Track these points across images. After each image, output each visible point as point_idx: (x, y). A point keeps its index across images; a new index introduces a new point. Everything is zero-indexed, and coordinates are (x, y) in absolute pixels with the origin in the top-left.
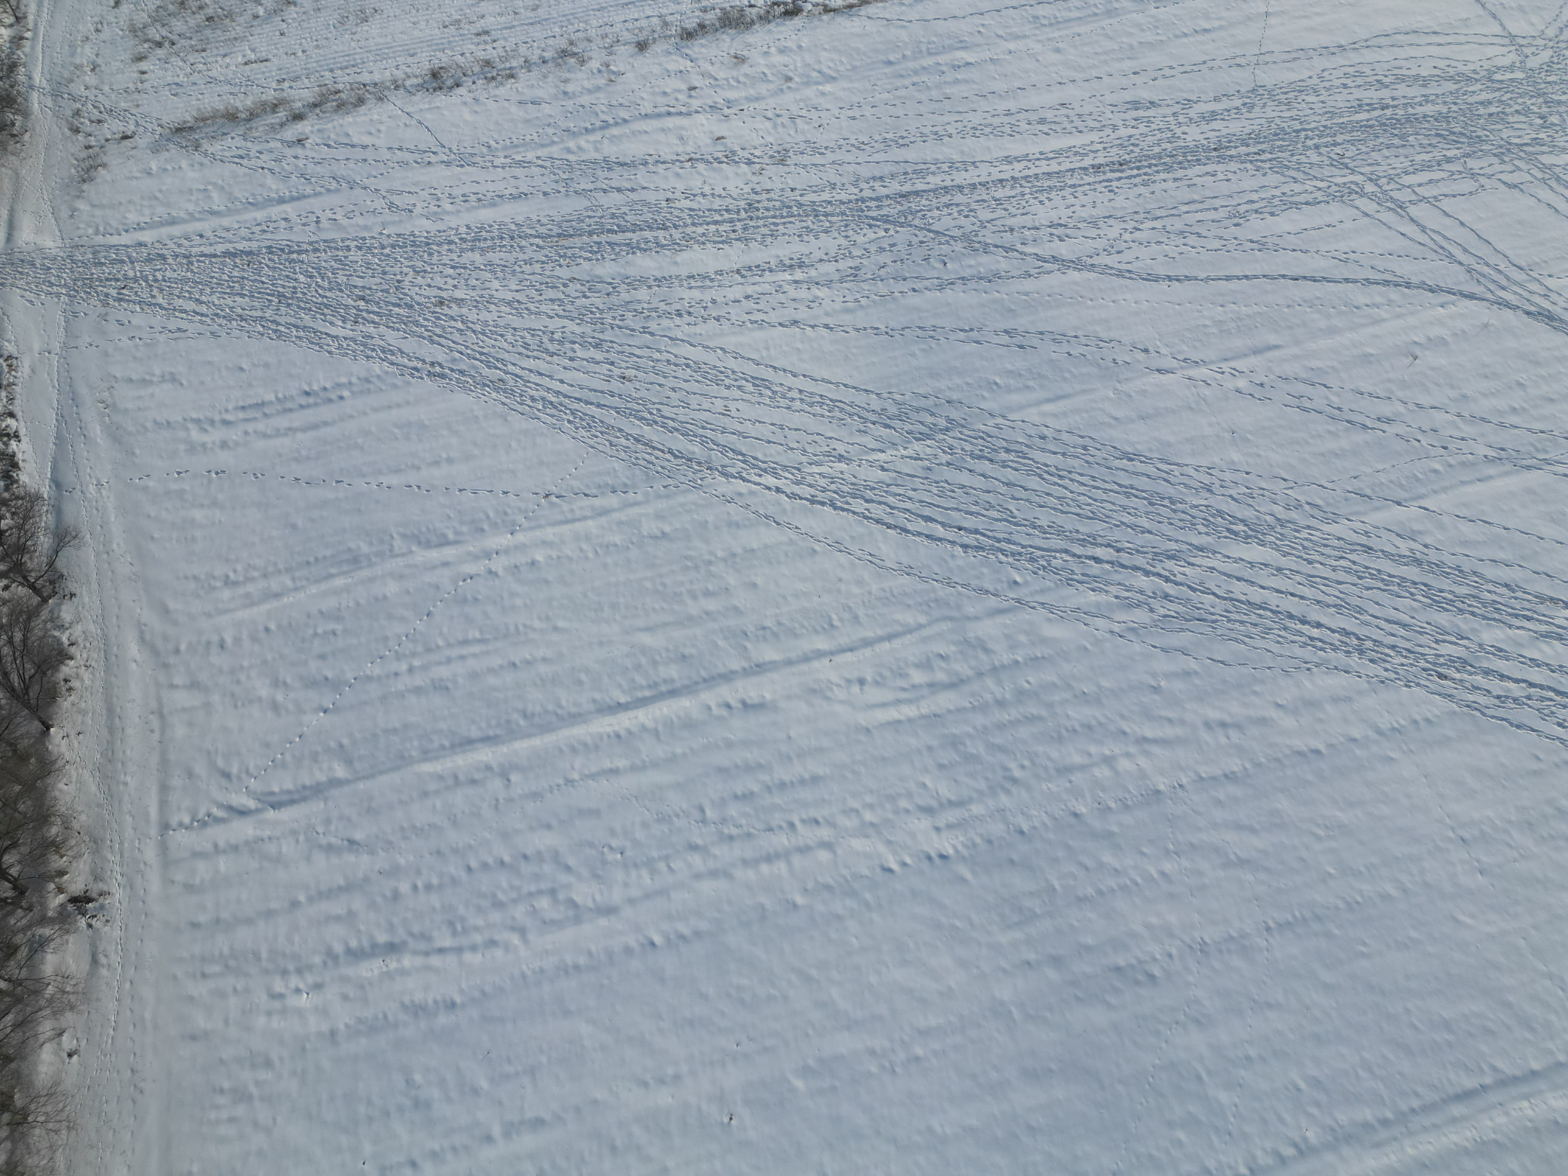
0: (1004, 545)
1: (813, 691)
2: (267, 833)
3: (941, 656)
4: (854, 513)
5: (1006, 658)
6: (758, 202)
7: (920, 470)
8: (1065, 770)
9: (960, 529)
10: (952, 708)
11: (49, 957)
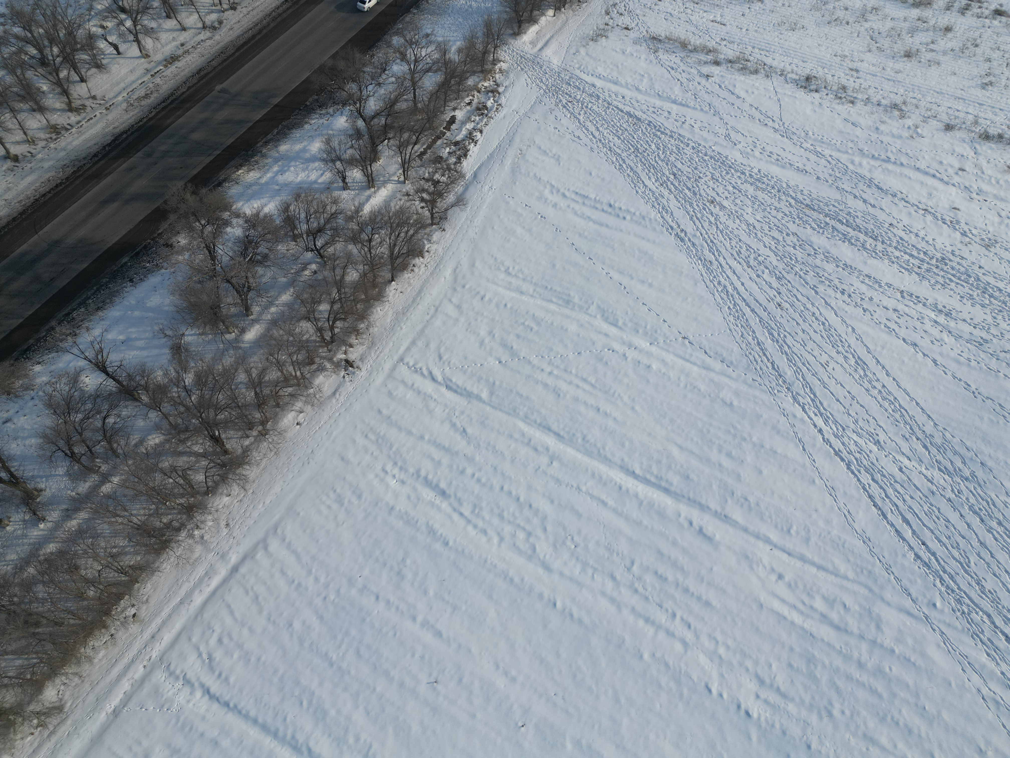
0: (946, 577)
1: (747, 557)
2: (435, 397)
3: (845, 606)
4: (859, 480)
5: (888, 642)
6: (950, 260)
7: (926, 489)
8: (869, 739)
9: (924, 544)
10: (826, 640)
11: (321, 377)
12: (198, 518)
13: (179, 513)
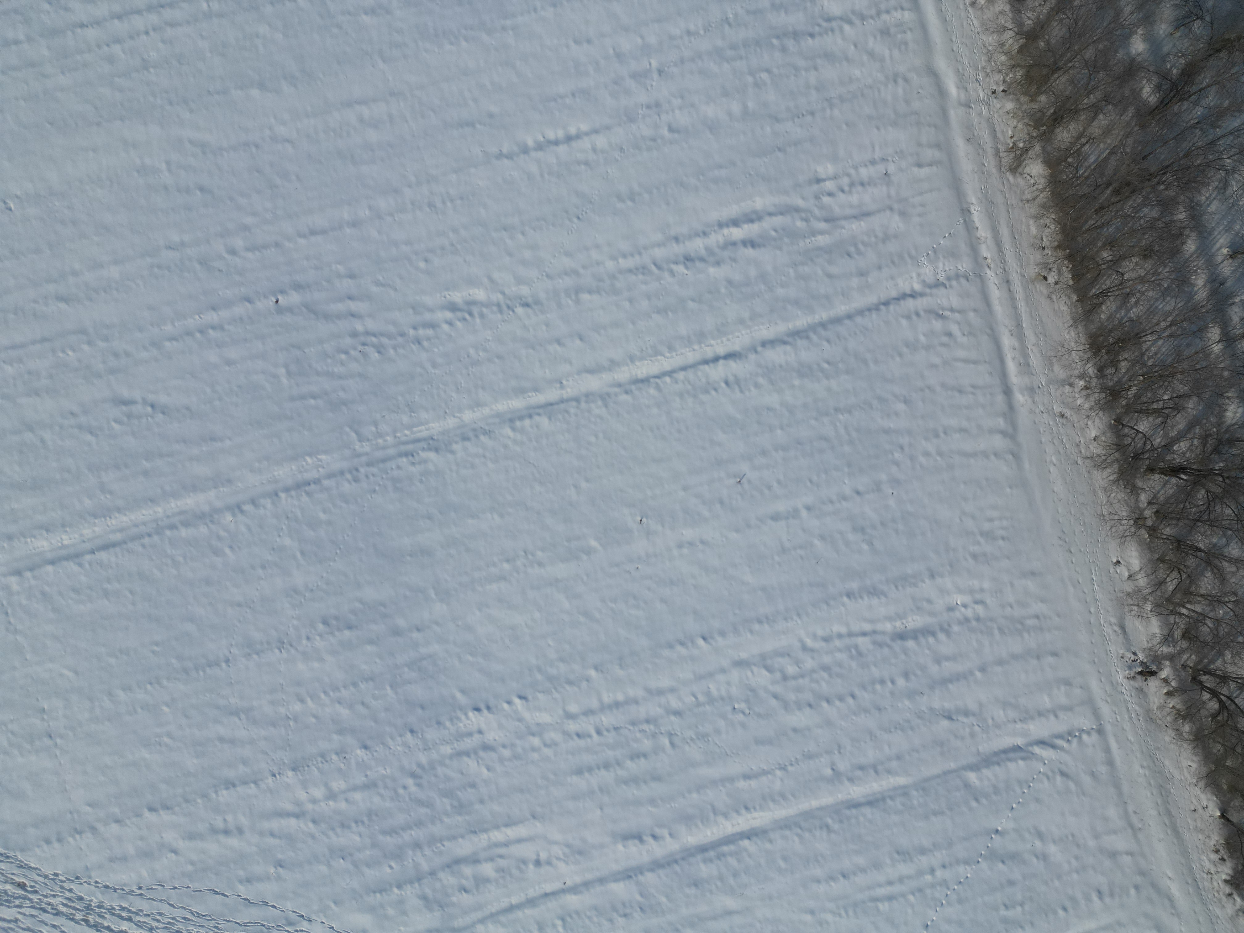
1: (580, 853)
2: (1019, 726)
3: (465, 891)
5: (409, 891)
8: (370, 786)
10: (460, 840)
11: (1157, 631)
12: (1096, 395)
13: (1119, 381)
